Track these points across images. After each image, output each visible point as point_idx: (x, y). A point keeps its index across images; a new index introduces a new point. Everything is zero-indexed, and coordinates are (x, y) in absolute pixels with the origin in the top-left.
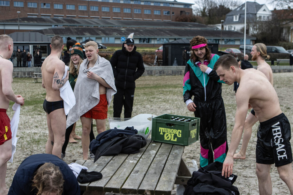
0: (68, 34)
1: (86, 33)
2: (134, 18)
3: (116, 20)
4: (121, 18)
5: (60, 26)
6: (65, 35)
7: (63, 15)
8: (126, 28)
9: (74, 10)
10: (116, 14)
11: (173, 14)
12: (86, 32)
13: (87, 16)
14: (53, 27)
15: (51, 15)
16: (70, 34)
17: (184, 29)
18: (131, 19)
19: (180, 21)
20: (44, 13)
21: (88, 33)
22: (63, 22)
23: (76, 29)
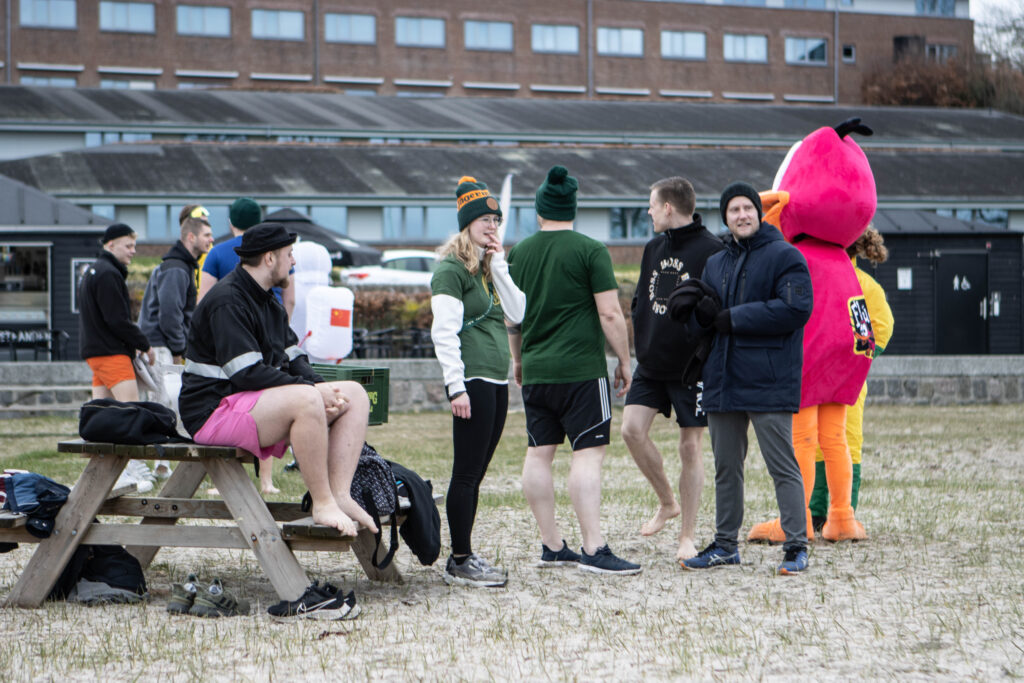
0: (179, 188)
1: (292, 182)
2: (596, 83)
3: (485, 97)
4: (516, 86)
5: (135, 139)
6: (162, 193)
7: (158, 71)
9: (222, 39)
10: (486, 60)
11: (847, 60)
12: (291, 177)
13: (308, 77)
14: (92, 142)
15: (80, 68)
16: (191, 188)
18: (581, 89)
19: (889, 103)
20: (39, 60)
21: (302, 181)
22: (152, 116)
23: (226, 153)
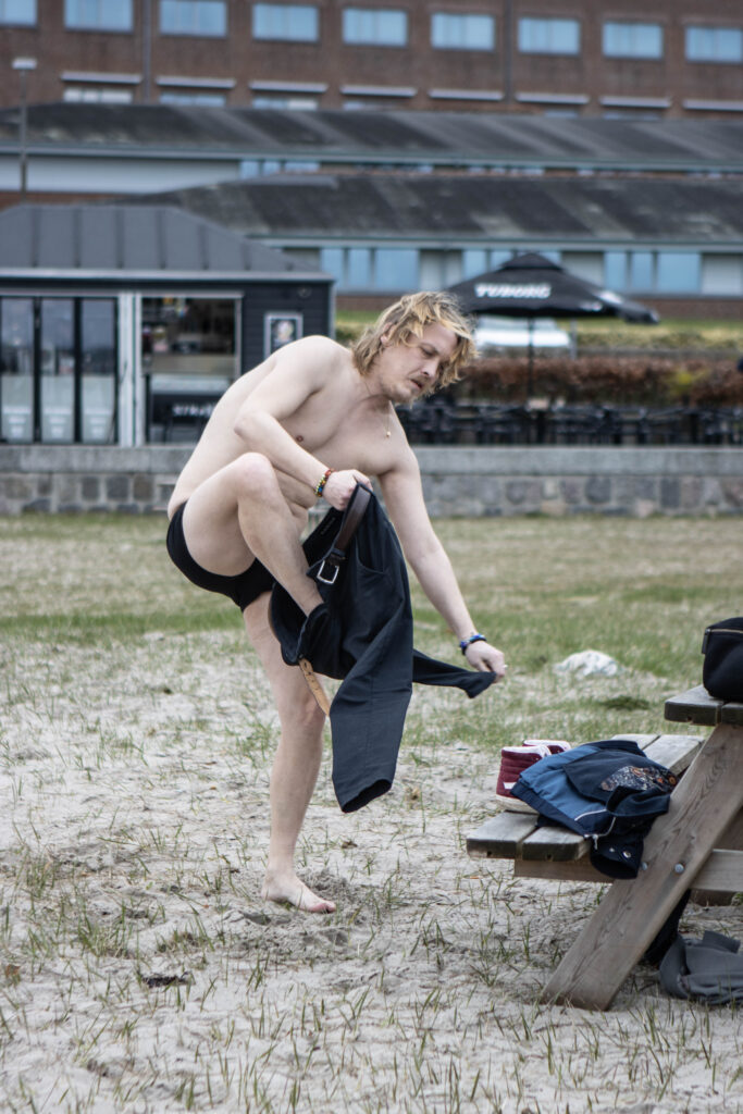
0: (358, 228)
1: (493, 221)
3: (714, 120)
5: (304, 167)
7: (321, 88)
9: (397, 50)
10: (711, 76)
12: (492, 215)
13: (497, 95)
14: (248, 171)
15: (230, 83)
16: (374, 227)
20: (183, 72)
21: (508, 221)
22: (319, 141)
23: (414, 186)
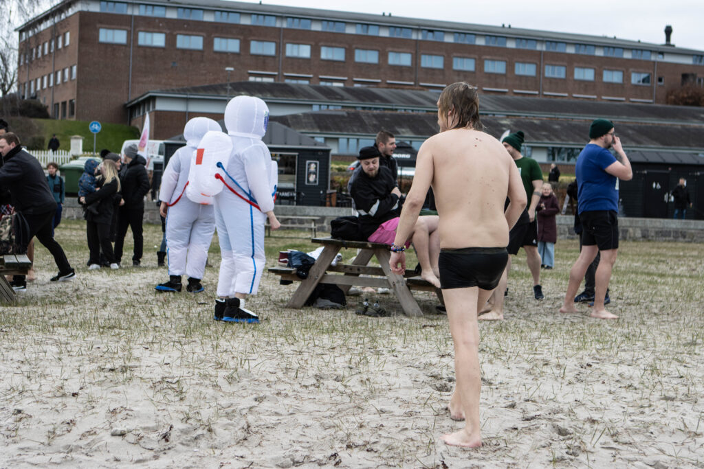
0: (353, 131)
1: (403, 130)
2: (544, 90)
3: (492, 95)
4: (507, 90)
5: (334, 109)
6: (345, 133)
7: (346, 78)
8: (514, 119)
9: (374, 65)
10: (493, 77)
11: (659, 83)
12: (403, 128)
13: (412, 83)
14: (315, 109)
15: (311, 76)
16: (359, 131)
17: (679, 127)
18: (537, 93)
19: (679, 104)
20: (293, 72)
21: (408, 130)
22: (342, 98)
23: (374, 116)
